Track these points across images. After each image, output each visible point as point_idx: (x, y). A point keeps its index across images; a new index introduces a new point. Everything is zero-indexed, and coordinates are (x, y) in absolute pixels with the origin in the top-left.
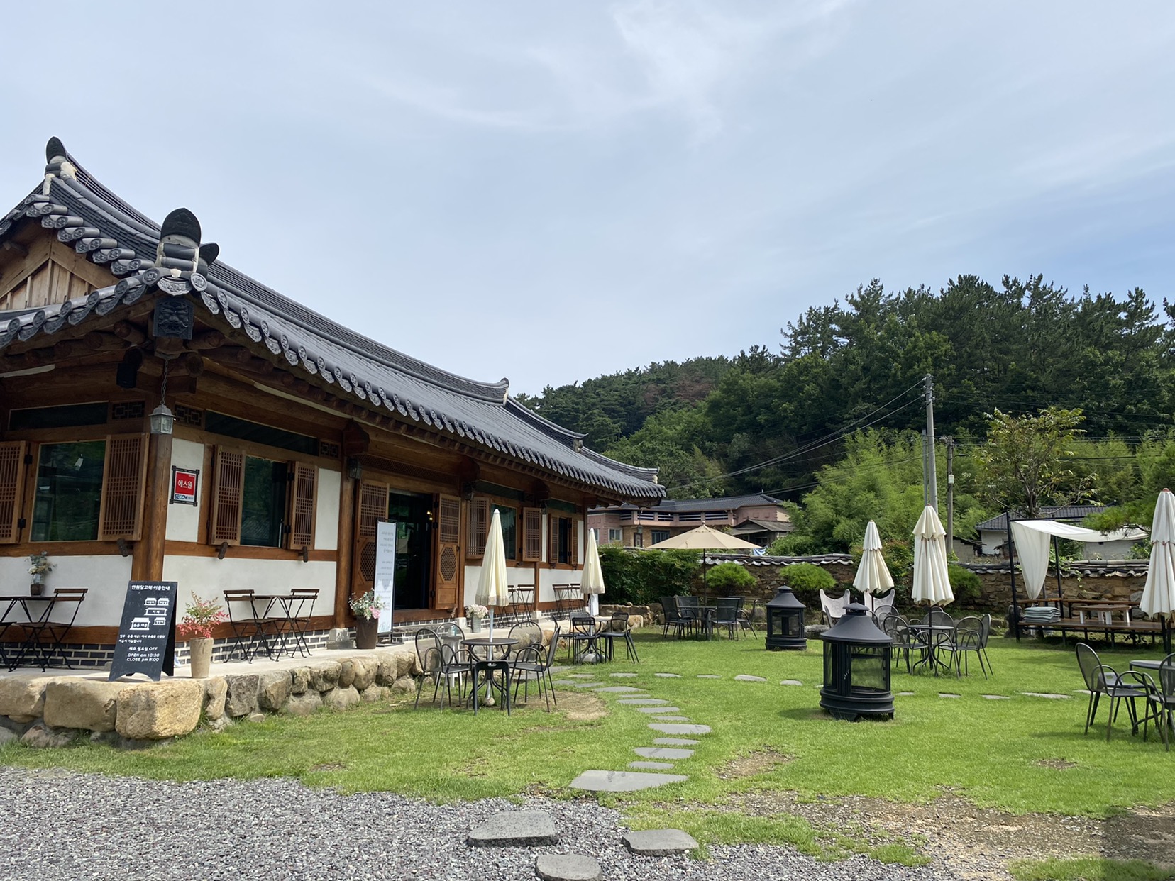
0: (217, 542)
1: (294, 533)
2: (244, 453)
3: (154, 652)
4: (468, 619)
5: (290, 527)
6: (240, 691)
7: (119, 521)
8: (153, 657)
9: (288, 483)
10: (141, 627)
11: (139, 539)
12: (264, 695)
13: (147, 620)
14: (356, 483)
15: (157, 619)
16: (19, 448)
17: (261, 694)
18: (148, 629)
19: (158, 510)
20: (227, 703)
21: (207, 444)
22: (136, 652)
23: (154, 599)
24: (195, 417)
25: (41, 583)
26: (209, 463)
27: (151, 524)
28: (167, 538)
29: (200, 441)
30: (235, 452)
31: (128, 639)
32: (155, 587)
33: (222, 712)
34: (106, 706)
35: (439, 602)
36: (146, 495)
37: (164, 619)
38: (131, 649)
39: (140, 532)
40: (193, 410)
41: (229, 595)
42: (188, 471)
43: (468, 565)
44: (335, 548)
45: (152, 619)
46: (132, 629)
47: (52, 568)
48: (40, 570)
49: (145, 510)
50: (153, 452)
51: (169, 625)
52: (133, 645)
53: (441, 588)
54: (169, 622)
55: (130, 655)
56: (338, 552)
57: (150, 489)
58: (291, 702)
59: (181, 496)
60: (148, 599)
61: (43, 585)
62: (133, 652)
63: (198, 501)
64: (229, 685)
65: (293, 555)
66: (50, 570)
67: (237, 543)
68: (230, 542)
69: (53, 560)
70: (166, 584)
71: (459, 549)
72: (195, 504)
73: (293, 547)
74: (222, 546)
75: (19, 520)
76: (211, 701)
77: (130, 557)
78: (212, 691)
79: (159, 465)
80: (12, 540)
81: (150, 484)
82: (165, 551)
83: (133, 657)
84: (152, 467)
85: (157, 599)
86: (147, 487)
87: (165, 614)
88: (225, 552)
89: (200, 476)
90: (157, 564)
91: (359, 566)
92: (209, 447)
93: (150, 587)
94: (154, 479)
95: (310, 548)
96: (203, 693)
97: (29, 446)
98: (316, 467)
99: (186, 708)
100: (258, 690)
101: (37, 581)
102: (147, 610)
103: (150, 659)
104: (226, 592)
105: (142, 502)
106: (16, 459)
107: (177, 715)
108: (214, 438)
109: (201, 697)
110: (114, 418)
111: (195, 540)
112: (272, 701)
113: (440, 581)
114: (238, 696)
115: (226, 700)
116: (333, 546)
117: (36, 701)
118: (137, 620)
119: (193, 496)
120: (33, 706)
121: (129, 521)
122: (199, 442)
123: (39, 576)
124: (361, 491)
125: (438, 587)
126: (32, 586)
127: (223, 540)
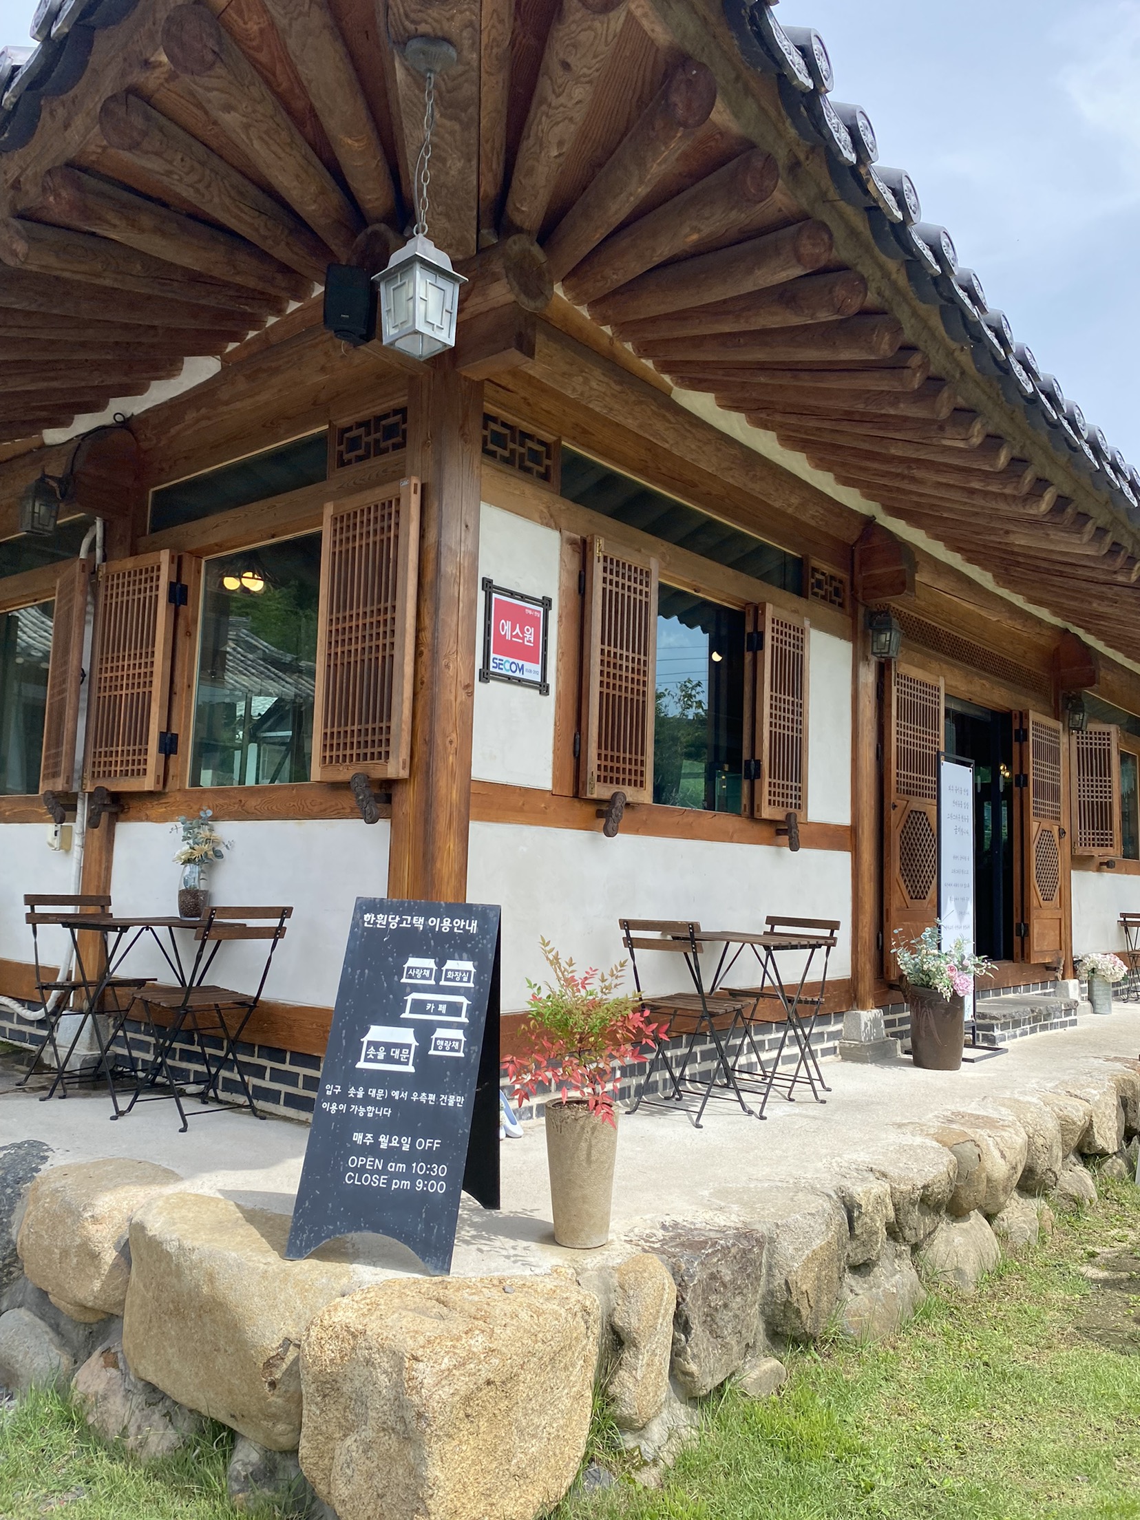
0: (600, 791)
1: (767, 780)
2: (654, 565)
3: (429, 1157)
4: (1081, 982)
5: (758, 764)
6: (716, 1300)
7: (356, 728)
8: (427, 1177)
9: (748, 656)
10: (389, 1059)
11: (404, 774)
12: (781, 1297)
13: (407, 1036)
14: (883, 671)
15: (440, 1033)
16: (159, 569)
17: (771, 1293)
18: (410, 1069)
19: (450, 695)
20: (677, 1353)
21: (567, 533)
22: (373, 1150)
23: (430, 963)
24: (535, 456)
25: (202, 886)
26: (573, 584)
27: (431, 732)
28: (477, 773)
29: (551, 521)
30: (633, 559)
31: (351, 1101)
32: (433, 922)
33: (665, 1387)
34: (269, 1365)
35: (1035, 948)
36: (418, 654)
37: (459, 1034)
38: (358, 1137)
39: (404, 753)
40: (530, 437)
41: (634, 934)
42: (523, 597)
43: (1074, 869)
44: (845, 819)
45: (424, 1032)
46: (361, 1065)
47: (224, 850)
48: (196, 854)
49: (415, 694)
50: (431, 537)
51: (475, 1059)
52: (366, 1125)
53: (1038, 917)
54: (477, 1049)
55: (355, 1161)
56: (854, 829)
57: (427, 636)
58: (850, 1297)
59: (504, 663)
60: (412, 962)
61: (206, 893)
62: (364, 1150)
63: (551, 680)
64: (682, 1286)
65: (767, 832)
66: (219, 855)
67: (645, 796)
68: (630, 794)
69: (227, 830)
70: (469, 911)
71: (1062, 833)
72: (543, 688)
73: (767, 812)
74: (611, 802)
75: (163, 736)
76: (626, 1355)
77: (383, 826)
78: (628, 1321)
79: (449, 568)
80: (148, 783)
81: (427, 621)
82: (473, 811)
83: (361, 1170)
84: (429, 576)
85: (440, 964)
86: (419, 630)
87: (464, 1019)
88: (619, 819)
89: (554, 615)
90: (452, 844)
91: (898, 864)
92: (572, 542)
93: (419, 922)
94: (437, 610)
95: (800, 819)
96: (597, 1330)
97: (178, 563)
98: (807, 623)
99: (542, 1411)
100: (763, 1281)
101: (191, 883)
102: (409, 998)
103: (420, 1185)
104: (627, 925)
105: (409, 669)
106: (154, 593)
107: (509, 1455)
108: (584, 519)
109: (591, 1348)
110: (342, 463)
111: (548, 785)
112: (805, 1312)
113: (1034, 902)
114: (710, 1320)
115: (675, 1342)
116: (843, 817)
117: (105, 1269)
118: (377, 1033)
119: (538, 667)
120: (97, 1285)
121: (377, 725)
122: (548, 525)
123: (197, 869)
124: (894, 689)
125: (1034, 914)
126: (182, 893)
127: (614, 788)
